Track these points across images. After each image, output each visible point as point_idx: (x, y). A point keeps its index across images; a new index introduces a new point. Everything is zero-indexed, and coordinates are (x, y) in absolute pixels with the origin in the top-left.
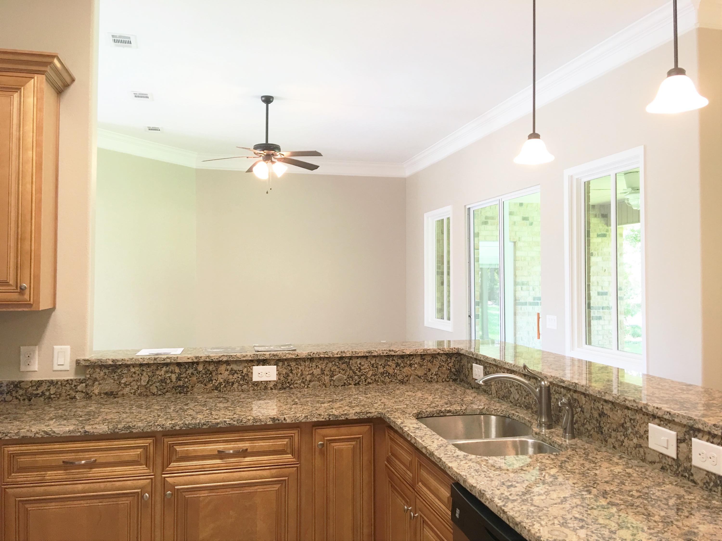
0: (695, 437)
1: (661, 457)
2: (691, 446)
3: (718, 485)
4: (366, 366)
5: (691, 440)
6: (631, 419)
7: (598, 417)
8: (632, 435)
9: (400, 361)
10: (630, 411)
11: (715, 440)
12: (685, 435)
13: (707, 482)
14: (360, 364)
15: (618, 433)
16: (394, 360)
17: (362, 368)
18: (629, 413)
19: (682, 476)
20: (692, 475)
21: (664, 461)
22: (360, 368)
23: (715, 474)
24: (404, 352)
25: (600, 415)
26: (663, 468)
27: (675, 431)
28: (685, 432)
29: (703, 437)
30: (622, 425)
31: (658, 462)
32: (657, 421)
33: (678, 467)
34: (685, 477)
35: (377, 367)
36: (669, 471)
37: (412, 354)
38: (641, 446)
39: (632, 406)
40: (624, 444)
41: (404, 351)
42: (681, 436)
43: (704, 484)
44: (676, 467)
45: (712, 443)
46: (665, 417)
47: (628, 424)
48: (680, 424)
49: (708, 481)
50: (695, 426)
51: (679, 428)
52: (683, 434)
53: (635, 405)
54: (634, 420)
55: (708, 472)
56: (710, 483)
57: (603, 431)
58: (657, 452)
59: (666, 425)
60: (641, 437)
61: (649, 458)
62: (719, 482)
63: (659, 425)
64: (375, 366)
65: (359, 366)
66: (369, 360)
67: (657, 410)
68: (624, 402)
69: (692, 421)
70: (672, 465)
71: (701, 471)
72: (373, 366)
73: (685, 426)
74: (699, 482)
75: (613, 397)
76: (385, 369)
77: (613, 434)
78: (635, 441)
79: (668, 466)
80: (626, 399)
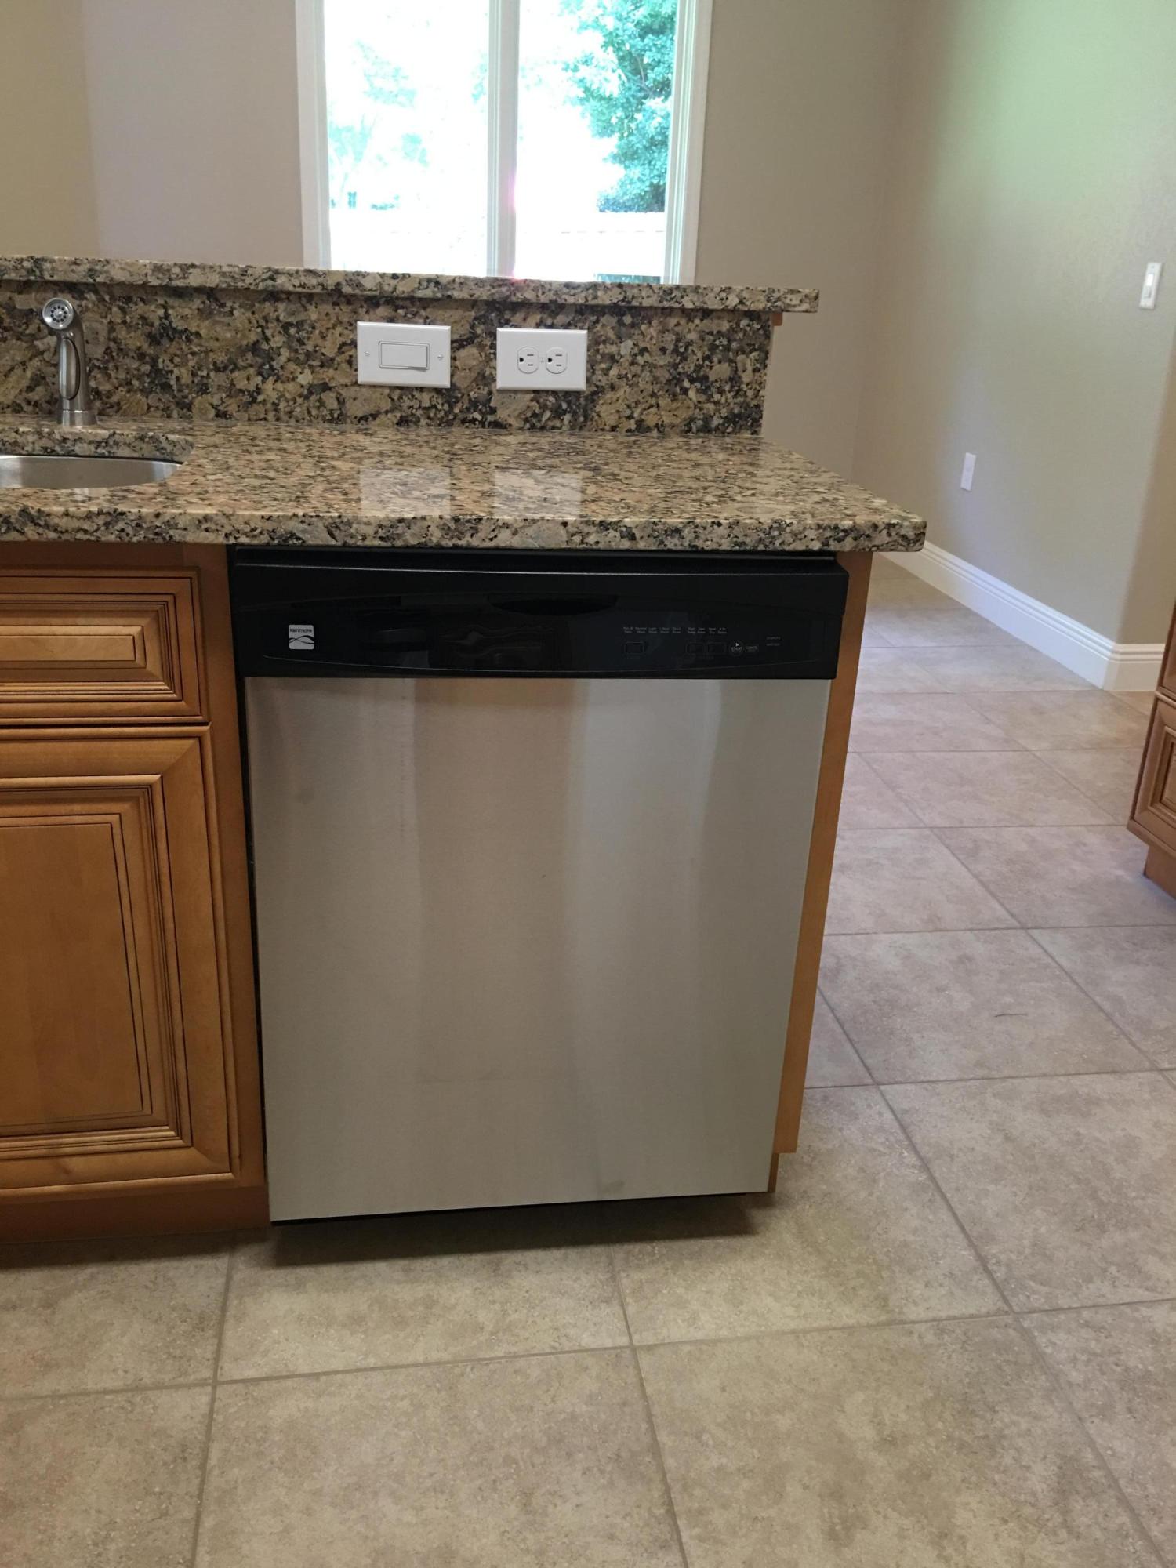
0: (506, 323)
1: (396, 398)
2: (493, 346)
3: (565, 412)
5: (493, 335)
6: (286, 326)
7: (145, 346)
8: (292, 366)
10: (281, 306)
11: (561, 318)
12: (473, 327)
13: (535, 415)
15: (236, 374)
18: (282, 310)
19: (464, 421)
20: (493, 411)
21: (407, 402)
23: (554, 393)
25: (153, 340)
26: (403, 422)
27: (445, 324)
28: (475, 319)
29: (525, 319)
30: (254, 348)
31: (387, 412)
32: (382, 311)
33: (451, 407)
34: (474, 420)
36: (423, 422)
38: (326, 387)
39: (303, 286)
40: (260, 398)
42: (464, 330)
43: (526, 420)
44: (446, 407)
45: (551, 327)
46: (420, 294)
47: (278, 341)
48: (461, 303)
49: (538, 411)
50: (514, 299)
51: (457, 314)
52: (468, 327)
53: (314, 281)
54: (299, 325)
55: (535, 392)
56: (542, 414)
57: (173, 382)
58: (382, 386)
59: (415, 315)
60: (327, 363)
61: (356, 409)
62: (564, 406)
63: (391, 320)
67: (393, 282)
68: (270, 283)
69: (504, 289)
70: (435, 407)
71: (519, 396)
73: (473, 303)
74: (512, 421)
75: (223, 274)
77: (216, 379)
78: (305, 378)
79: (419, 413)
80: (277, 272)
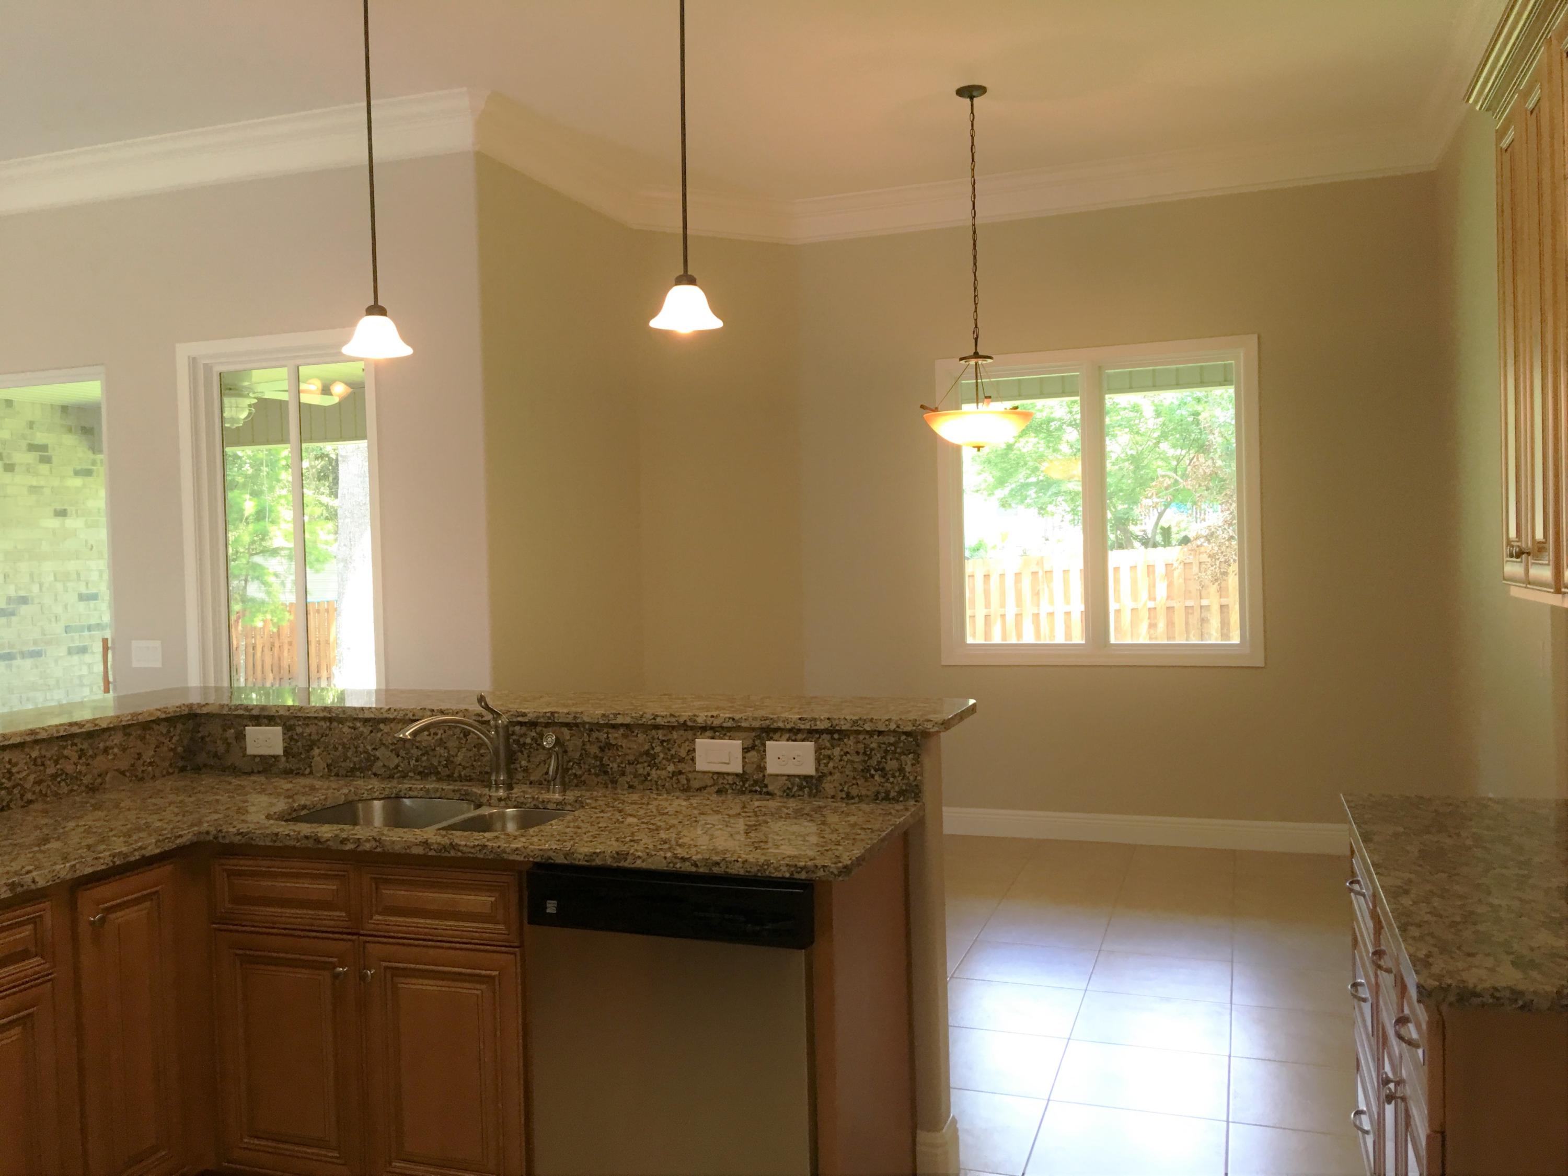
0: (771, 739)
1: (715, 778)
2: (765, 751)
3: (805, 787)
4: (21, 765)
5: (764, 745)
6: (663, 742)
7: (598, 752)
8: (664, 762)
9: (85, 746)
10: (660, 732)
11: (800, 736)
12: (754, 741)
13: (788, 788)
14: (10, 762)
15: (639, 766)
16: (76, 745)
17: (14, 770)
18: (660, 734)
19: (751, 791)
20: (766, 786)
21: (721, 781)
22: (9, 772)
23: (799, 776)
24: (96, 725)
25: (602, 749)
26: (719, 792)
27: (739, 740)
28: (755, 737)
29: (781, 736)
30: (647, 753)
31: (711, 786)
32: (709, 733)
33: (744, 784)
34: (756, 791)
35: (43, 765)
36: (730, 791)
37: (112, 725)
38: (680, 773)
39: (669, 722)
40: (649, 778)
41: (97, 722)
42: (749, 743)
43: (784, 791)
44: (741, 783)
45: (795, 740)
46: (725, 725)
47: (658, 749)
48: (746, 729)
49: (790, 786)
50: (772, 726)
51: (745, 734)
52: (751, 741)
53: (673, 720)
54: (668, 741)
55: (788, 776)
56: (792, 788)
57: (609, 770)
58: (709, 772)
59: (725, 735)
60: (681, 760)
61: (696, 784)
62: (805, 784)
63: (713, 738)
64: (39, 761)
65: (8, 766)
66: (27, 750)
67: (713, 719)
68: (653, 721)
69: (767, 722)
70: (735, 783)
71: (779, 778)
72: (35, 764)
73: (753, 729)
74: (776, 792)
75: (632, 717)
76: (58, 766)
77: (629, 769)
78: (671, 768)
79: (727, 786)
80: (657, 716)
